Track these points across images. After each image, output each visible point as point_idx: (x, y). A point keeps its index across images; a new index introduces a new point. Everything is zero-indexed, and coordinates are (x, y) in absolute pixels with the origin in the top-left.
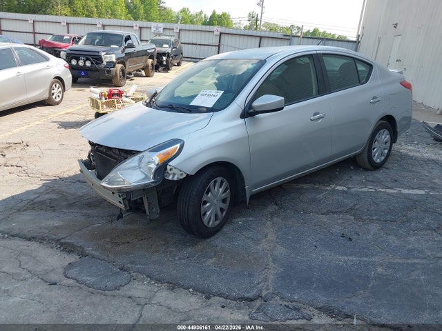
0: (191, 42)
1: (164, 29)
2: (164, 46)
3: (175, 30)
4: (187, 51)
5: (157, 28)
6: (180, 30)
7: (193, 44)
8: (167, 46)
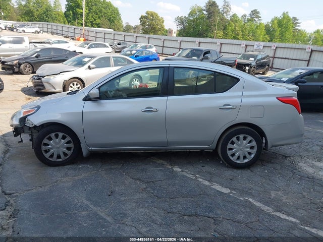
0: (284, 57)
1: (263, 47)
2: (251, 59)
3: (272, 48)
4: (277, 63)
5: (258, 46)
6: (276, 47)
7: (285, 59)
8: (253, 59)
